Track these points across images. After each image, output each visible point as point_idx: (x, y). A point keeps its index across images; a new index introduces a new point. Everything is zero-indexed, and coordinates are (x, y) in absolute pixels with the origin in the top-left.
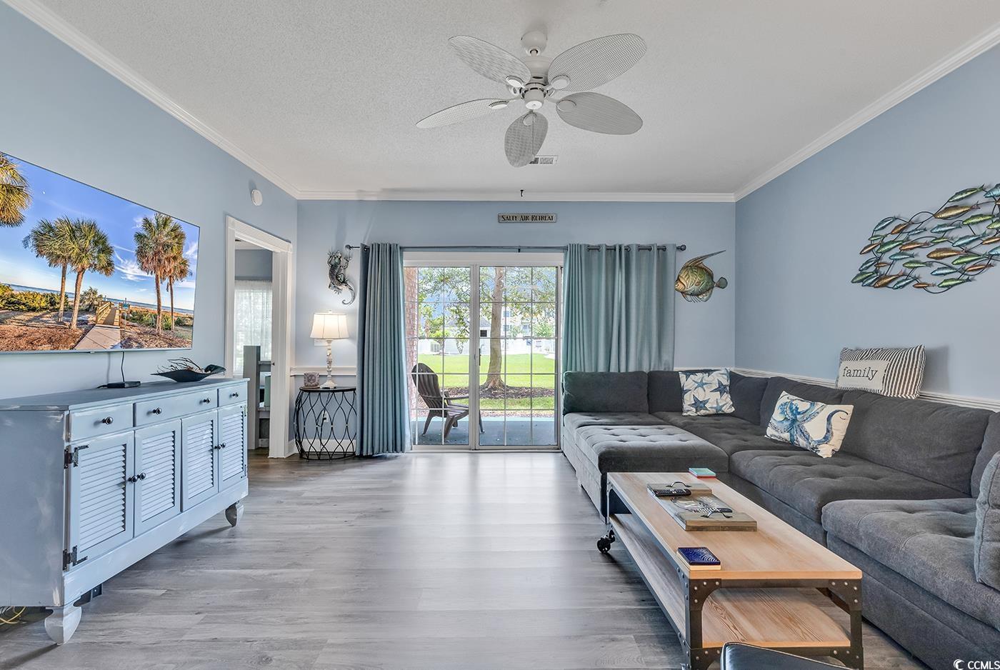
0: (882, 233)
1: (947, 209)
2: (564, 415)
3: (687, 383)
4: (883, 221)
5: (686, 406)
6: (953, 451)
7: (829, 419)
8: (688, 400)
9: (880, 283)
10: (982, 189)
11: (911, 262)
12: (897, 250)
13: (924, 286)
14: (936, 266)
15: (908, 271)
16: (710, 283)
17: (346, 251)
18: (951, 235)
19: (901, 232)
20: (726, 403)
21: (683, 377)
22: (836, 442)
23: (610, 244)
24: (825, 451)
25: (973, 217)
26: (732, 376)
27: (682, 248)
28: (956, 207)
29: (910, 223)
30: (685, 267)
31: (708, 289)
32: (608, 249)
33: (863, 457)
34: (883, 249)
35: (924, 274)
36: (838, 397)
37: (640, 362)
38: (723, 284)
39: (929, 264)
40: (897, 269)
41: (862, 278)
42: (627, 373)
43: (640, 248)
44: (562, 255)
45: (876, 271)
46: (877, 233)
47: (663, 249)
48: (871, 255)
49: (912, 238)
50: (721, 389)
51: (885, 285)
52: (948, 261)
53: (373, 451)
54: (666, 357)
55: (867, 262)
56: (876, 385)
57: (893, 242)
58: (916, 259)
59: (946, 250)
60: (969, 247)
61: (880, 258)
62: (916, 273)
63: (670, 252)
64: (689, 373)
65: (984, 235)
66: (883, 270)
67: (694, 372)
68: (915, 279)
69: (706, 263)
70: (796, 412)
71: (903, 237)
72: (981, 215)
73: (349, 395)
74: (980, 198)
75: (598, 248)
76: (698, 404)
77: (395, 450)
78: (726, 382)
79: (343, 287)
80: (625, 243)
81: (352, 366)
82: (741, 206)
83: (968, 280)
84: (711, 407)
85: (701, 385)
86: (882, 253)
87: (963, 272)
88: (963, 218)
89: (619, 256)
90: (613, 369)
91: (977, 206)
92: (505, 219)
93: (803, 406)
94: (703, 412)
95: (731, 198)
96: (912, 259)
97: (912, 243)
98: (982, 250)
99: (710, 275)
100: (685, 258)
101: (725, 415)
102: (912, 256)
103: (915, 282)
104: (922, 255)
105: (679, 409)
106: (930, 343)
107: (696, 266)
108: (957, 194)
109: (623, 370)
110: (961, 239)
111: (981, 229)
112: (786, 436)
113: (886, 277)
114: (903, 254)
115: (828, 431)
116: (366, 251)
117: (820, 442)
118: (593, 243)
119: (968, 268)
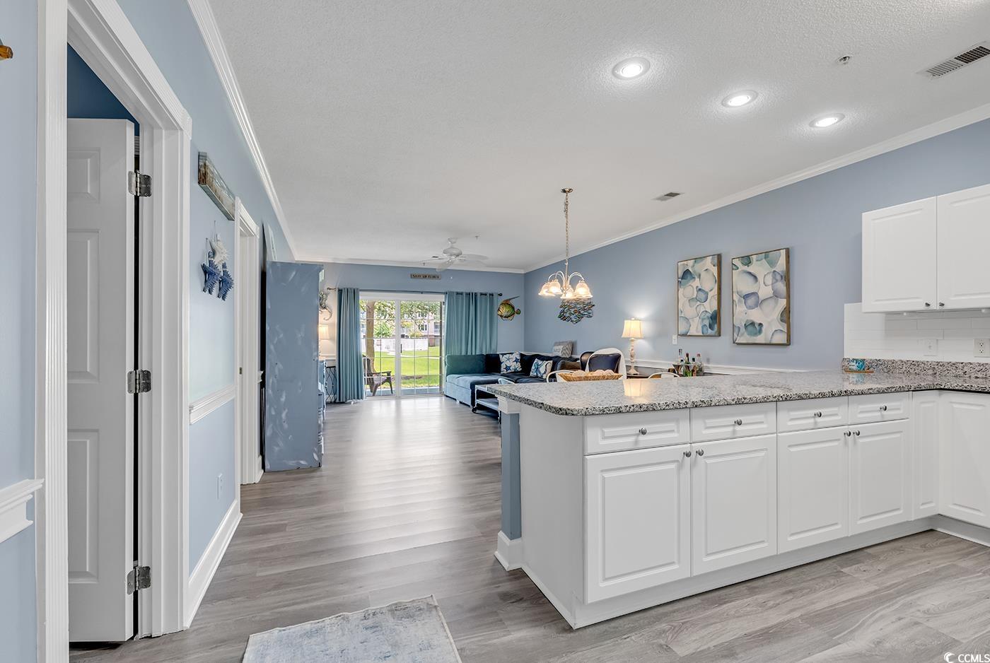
2: (447, 375)
3: (503, 359)
5: (502, 369)
7: (546, 366)
8: (503, 366)
9: (564, 319)
13: (572, 321)
14: (575, 315)
15: (570, 316)
16: (514, 312)
17: (326, 291)
20: (518, 367)
21: (501, 356)
23: (468, 291)
24: (545, 377)
26: (522, 355)
27: (500, 295)
30: (502, 304)
31: (512, 315)
32: (467, 294)
36: (548, 358)
37: (481, 350)
38: (519, 312)
39: (573, 314)
40: (567, 315)
41: (560, 317)
42: (476, 355)
43: (481, 294)
44: (444, 296)
45: (563, 315)
47: (492, 295)
48: (562, 309)
50: (516, 361)
53: (346, 398)
54: (493, 347)
56: (560, 354)
60: (579, 310)
63: (495, 297)
64: (503, 354)
66: (565, 314)
67: (505, 354)
69: (512, 302)
70: (538, 365)
73: (332, 369)
75: (462, 294)
76: (507, 368)
77: (358, 398)
78: (519, 358)
79: (325, 310)
80: (474, 292)
81: (334, 355)
82: (526, 275)
84: (512, 369)
85: (508, 359)
89: (472, 297)
90: (469, 353)
92: (414, 276)
93: (540, 362)
94: (509, 371)
95: (523, 272)
97: (570, 307)
99: (513, 308)
100: (502, 299)
101: (518, 372)
105: (500, 372)
106: (573, 340)
107: (506, 303)
109: (474, 354)
112: (535, 374)
113: (565, 317)
115: (546, 370)
116: (340, 291)
117: (544, 374)
118: (459, 291)
119: (580, 317)
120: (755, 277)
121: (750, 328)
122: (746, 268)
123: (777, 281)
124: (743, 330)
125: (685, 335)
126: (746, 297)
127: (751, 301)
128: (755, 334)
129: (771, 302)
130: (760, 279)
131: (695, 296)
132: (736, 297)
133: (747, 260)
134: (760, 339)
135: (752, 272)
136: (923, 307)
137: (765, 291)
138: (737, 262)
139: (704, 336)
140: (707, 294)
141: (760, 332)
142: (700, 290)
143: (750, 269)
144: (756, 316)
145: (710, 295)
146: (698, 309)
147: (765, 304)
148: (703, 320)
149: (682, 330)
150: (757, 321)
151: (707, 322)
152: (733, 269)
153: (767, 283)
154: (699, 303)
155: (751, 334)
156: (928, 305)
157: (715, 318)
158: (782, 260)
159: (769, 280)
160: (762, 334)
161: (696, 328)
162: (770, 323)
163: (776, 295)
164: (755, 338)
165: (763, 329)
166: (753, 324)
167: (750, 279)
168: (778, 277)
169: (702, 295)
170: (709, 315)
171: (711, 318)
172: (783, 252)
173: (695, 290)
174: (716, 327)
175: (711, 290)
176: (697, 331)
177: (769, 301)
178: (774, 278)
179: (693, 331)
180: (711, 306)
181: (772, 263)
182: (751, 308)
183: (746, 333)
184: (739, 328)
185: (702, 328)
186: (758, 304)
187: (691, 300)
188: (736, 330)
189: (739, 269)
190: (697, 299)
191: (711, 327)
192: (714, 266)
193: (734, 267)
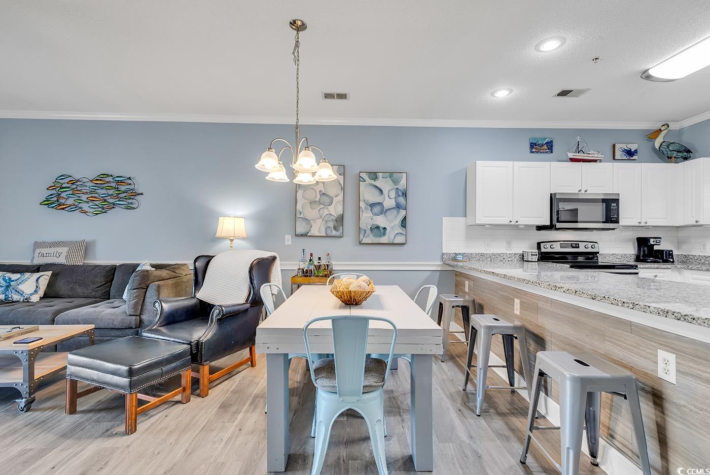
0: (62, 181)
1: (97, 180)
4: (62, 176)
6: (104, 283)
7: (37, 280)
9: (60, 207)
10: (111, 176)
11: (78, 200)
12: (71, 192)
13: (85, 212)
14: (91, 204)
15: (77, 204)
18: (98, 191)
19: (73, 184)
22: (41, 293)
24: (35, 298)
25: (108, 186)
28: (101, 180)
29: (78, 181)
33: (57, 297)
34: (62, 190)
35: (85, 207)
36: (37, 269)
39: (88, 202)
40: (70, 201)
41: (47, 202)
45: (58, 201)
46: (58, 181)
48: (54, 192)
49: (79, 188)
51: (63, 209)
52: (97, 203)
55: (52, 195)
56: (62, 260)
57: (68, 188)
58: (81, 199)
59: (95, 197)
60: (105, 198)
61: (60, 194)
62: (80, 205)
65: (112, 195)
66: (62, 201)
68: (80, 208)
70: (9, 281)
71: (74, 186)
72: (111, 187)
74: (110, 179)
83: (105, 212)
86: (62, 192)
87: (103, 208)
88: (104, 186)
91: (109, 182)
93: (15, 276)
96: (79, 198)
97: (79, 191)
98: (111, 201)
102: (79, 197)
103: (80, 210)
104: (84, 197)
108: (101, 175)
110: (103, 194)
111: (111, 192)
112: (1, 297)
113: (64, 205)
114: (74, 195)
115: (37, 287)
117: (31, 294)
119: (105, 207)
120: (381, 191)
121: (375, 231)
122: (372, 182)
123: (399, 196)
124: (368, 232)
125: (304, 235)
126: (372, 205)
127: (377, 209)
128: (380, 236)
129: (394, 212)
130: (385, 192)
131: (317, 199)
132: (362, 205)
133: (374, 175)
134: (384, 240)
135: (377, 185)
136: (507, 222)
137: (389, 203)
138: (364, 175)
139: (327, 237)
140: (331, 199)
141: (384, 234)
142: (324, 194)
143: (377, 183)
144: (381, 221)
145: (335, 200)
146: (321, 211)
147: (388, 213)
148: (327, 222)
149: (300, 229)
150: (382, 225)
151: (331, 224)
152: (360, 181)
153: (391, 197)
154: (322, 206)
155: (375, 236)
156: (511, 222)
157: (340, 220)
158: (403, 181)
159: (393, 194)
160: (386, 236)
161: (317, 229)
162: (392, 228)
163: (398, 207)
164: (380, 239)
165: (387, 232)
166: (378, 227)
167: (377, 192)
168: (400, 193)
169: (326, 200)
170: (334, 218)
171: (336, 220)
172: (404, 175)
173: (318, 193)
174: (341, 228)
175: (337, 196)
176: (319, 231)
177: (392, 211)
178: (397, 193)
179: (314, 231)
180: (335, 210)
181: (396, 182)
182: (376, 214)
183: (371, 236)
184: (365, 231)
185: (326, 229)
186: (383, 212)
187: (312, 203)
188: (362, 232)
189: (367, 182)
190: (320, 203)
191: (335, 228)
192: (340, 174)
193: (361, 179)
